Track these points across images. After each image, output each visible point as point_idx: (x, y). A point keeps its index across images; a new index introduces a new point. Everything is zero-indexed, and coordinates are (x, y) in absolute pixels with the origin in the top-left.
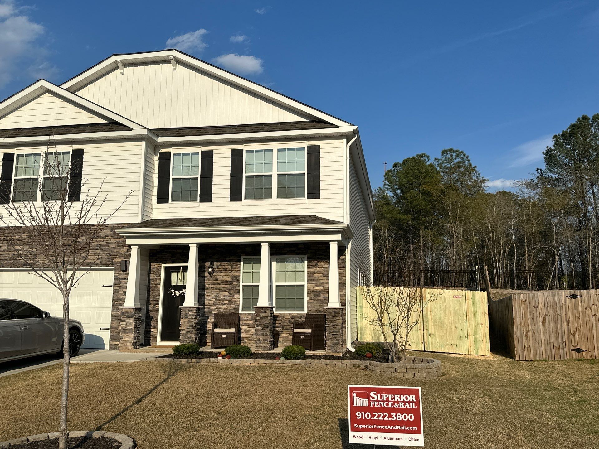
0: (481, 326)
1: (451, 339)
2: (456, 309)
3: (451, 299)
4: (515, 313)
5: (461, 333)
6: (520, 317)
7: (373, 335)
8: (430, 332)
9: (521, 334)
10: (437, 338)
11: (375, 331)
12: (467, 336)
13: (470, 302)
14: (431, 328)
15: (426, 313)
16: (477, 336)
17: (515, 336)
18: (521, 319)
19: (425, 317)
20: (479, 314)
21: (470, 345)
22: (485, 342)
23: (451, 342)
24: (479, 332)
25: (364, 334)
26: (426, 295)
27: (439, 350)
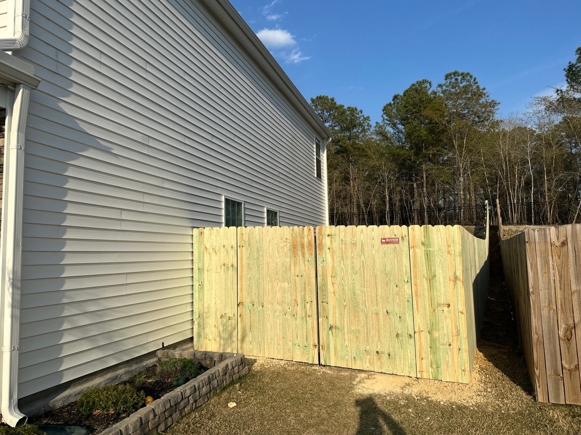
0: (446, 309)
1: (377, 338)
2: (388, 268)
3: (376, 247)
4: (534, 277)
5: (400, 326)
6: (549, 289)
7: (221, 328)
8: (331, 322)
9: (551, 332)
10: (346, 336)
11: (224, 320)
12: (412, 334)
13: (420, 252)
14: (334, 313)
15: (323, 279)
16: (436, 334)
17: (535, 337)
18: (550, 294)
19: (321, 288)
20: (442, 281)
21: (420, 355)
22: (456, 351)
23: (377, 347)
24: (441, 325)
25: (206, 326)
26: (324, 241)
27: (350, 363)
